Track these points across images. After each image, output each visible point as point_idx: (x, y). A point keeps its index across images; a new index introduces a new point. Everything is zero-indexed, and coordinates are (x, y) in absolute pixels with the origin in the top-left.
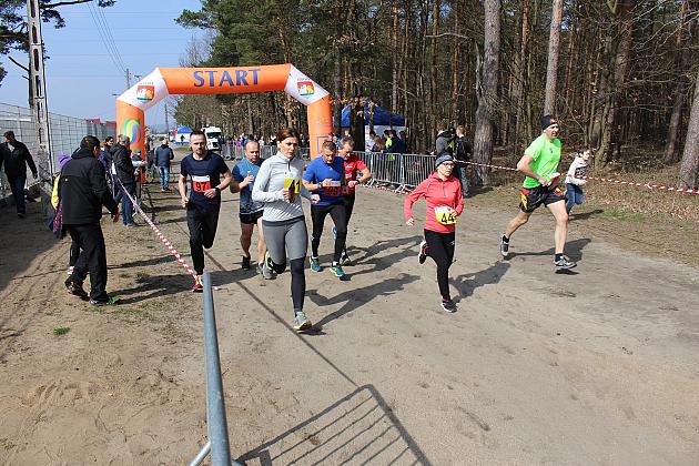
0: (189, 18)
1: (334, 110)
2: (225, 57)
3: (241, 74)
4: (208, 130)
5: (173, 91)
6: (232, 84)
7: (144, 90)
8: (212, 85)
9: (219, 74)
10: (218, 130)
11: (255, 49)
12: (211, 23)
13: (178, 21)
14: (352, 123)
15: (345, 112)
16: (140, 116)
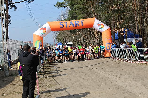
0: (59, 5)
1: (112, 33)
2: (73, 17)
3: (77, 22)
4: (68, 44)
5: (53, 30)
6: (74, 26)
7: (43, 30)
8: (66, 27)
9: (69, 23)
10: (71, 43)
11: (83, 13)
12: (67, 5)
13: (56, 6)
14: (119, 38)
15: (117, 34)
16: (41, 39)
